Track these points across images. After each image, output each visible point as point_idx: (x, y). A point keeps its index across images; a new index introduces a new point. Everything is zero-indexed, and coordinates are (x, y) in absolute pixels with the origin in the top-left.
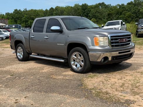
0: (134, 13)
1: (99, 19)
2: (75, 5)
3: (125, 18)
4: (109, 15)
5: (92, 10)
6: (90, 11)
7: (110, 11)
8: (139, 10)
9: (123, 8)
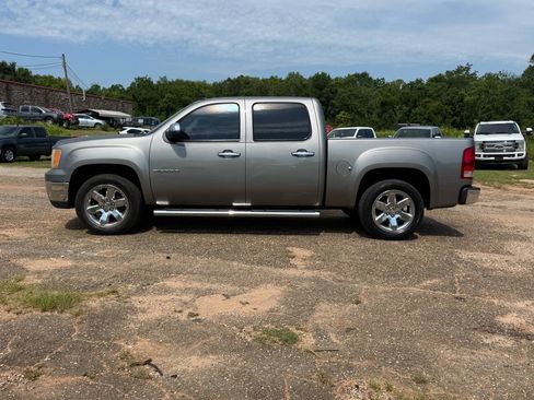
0: (450, 103)
1: (358, 113)
2: (290, 75)
3: (426, 116)
4: (383, 104)
5: (340, 90)
6: (336, 91)
7: (388, 96)
8: (463, 96)
9: (420, 89)
